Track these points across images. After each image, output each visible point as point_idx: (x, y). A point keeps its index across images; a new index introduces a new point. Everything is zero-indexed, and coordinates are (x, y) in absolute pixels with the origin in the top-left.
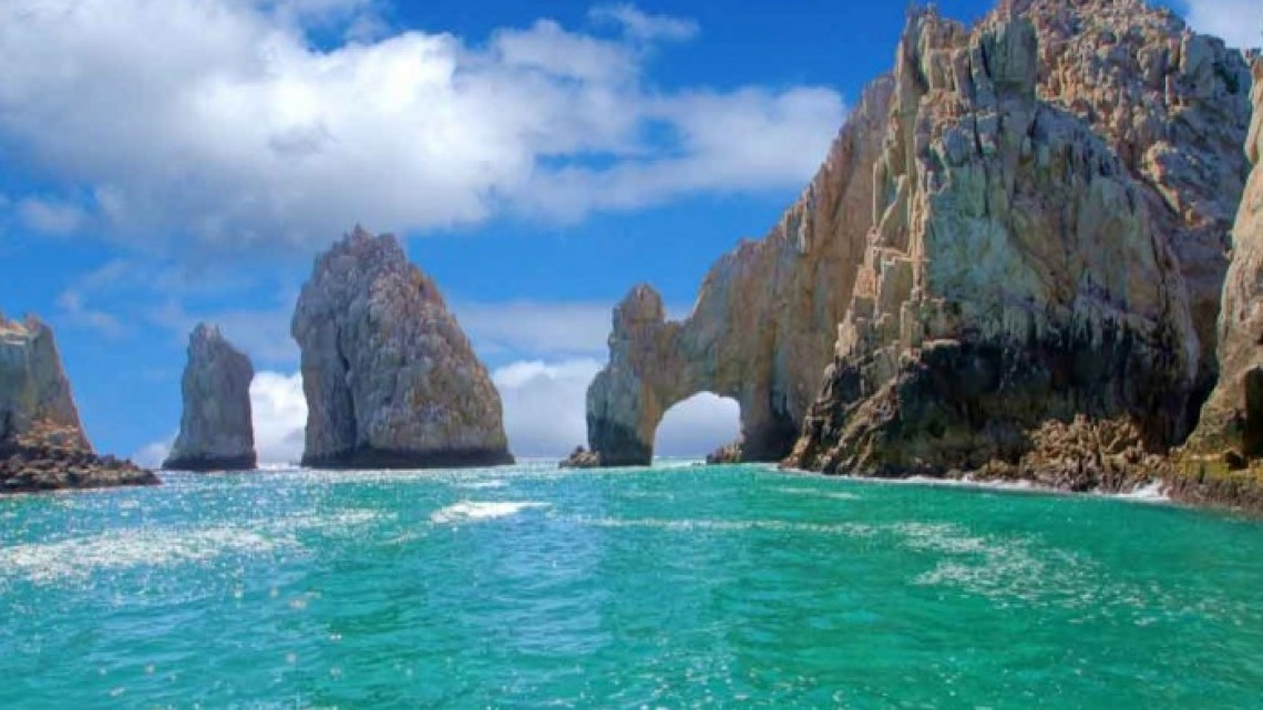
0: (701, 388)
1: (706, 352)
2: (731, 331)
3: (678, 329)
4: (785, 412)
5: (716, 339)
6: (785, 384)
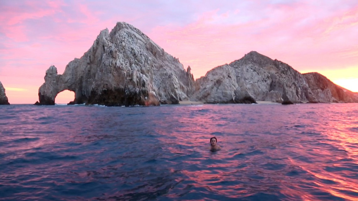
0: (66, 89)
1: (67, 81)
2: (73, 78)
3: (60, 75)
4: (85, 95)
5: (69, 79)
6: (84, 89)
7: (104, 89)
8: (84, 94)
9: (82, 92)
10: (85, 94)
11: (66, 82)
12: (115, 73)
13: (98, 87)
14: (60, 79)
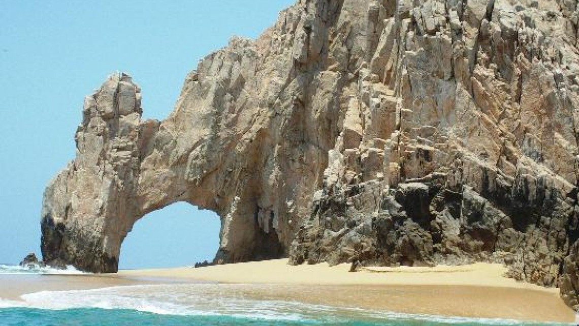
1: (187, 156)
2: (216, 137)
3: (155, 126)
5: (198, 144)
6: (273, 200)
7: (404, 186)
8: (267, 230)
9: (261, 215)
10: (276, 224)
11: (182, 161)
12: (483, 79)
13: (362, 179)
14: (152, 141)
